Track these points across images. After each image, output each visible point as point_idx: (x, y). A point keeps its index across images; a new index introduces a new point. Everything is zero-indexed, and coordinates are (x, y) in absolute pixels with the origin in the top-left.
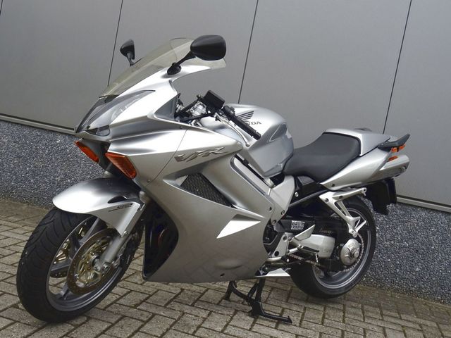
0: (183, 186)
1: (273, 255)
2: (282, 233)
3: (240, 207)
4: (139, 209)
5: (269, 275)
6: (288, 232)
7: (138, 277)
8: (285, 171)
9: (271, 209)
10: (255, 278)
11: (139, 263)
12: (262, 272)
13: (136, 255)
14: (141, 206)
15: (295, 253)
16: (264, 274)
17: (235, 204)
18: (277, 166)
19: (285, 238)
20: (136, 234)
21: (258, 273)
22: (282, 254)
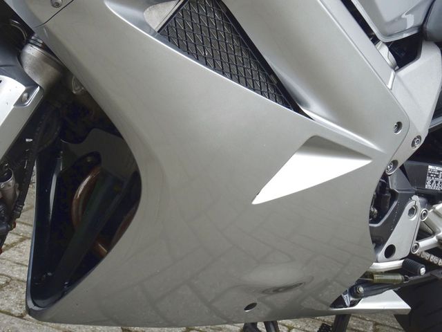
0: (168, 32)
1: (381, 254)
2: (408, 198)
3: (318, 115)
4: (21, 102)
5: (363, 305)
6: (420, 195)
7: (13, 297)
8: (430, 26)
9: (399, 125)
10: (332, 313)
11: (17, 259)
12: (348, 299)
13: (10, 238)
14: (29, 92)
15: (432, 251)
16: (353, 304)
17: (306, 105)
18: (400, 18)
19: (412, 211)
20: (11, 181)
21: (339, 302)
22: (402, 251)
